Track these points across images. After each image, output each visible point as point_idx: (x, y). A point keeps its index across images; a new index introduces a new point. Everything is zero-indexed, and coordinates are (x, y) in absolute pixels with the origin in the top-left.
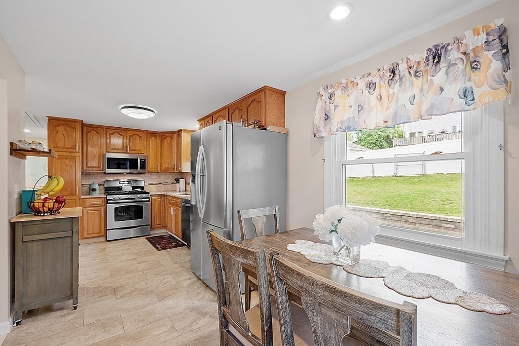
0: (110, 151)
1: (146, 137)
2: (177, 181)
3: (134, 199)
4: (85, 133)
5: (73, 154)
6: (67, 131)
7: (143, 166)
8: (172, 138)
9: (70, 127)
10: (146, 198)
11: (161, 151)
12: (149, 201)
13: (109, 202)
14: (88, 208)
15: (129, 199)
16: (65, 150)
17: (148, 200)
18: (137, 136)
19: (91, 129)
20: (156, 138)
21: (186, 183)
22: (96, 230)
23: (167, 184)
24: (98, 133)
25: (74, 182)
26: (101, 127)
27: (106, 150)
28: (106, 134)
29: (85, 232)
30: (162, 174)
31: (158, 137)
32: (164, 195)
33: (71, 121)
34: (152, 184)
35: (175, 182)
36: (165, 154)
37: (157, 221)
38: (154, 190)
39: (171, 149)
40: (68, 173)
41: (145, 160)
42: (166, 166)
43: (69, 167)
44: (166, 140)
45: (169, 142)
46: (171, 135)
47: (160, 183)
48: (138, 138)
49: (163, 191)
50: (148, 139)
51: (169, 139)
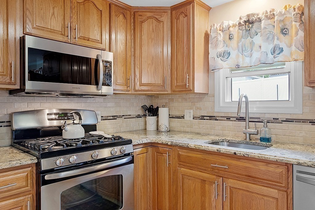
8: (159, 21)
13: (47, 177)
20: (125, 17)
32: (152, 145)
34: (107, 118)
41: (111, 63)
44: (145, 25)
45: (153, 29)
46: (157, 15)
47: (120, 117)
48: (95, 11)
49: (125, 132)
50: (113, 17)
51: (152, 23)
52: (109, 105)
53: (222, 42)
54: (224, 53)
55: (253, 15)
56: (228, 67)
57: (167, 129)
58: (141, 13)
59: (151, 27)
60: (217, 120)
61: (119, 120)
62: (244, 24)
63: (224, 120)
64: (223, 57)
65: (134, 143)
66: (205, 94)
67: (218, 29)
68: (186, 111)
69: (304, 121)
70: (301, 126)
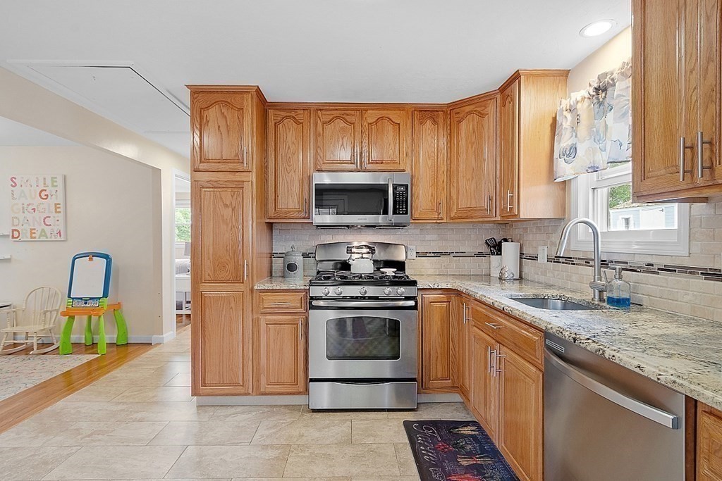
0: (324, 168)
1: (409, 122)
2: (496, 248)
3: (376, 298)
4: (271, 124)
5: (238, 177)
6: (226, 117)
7: (402, 205)
8: (482, 115)
9: (233, 107)
10: (407, 298)
11: (450, 159)
12: (415, 308)
13: (314, 303)
14: (269, 317)
15: (363, 298)
16: (222, 167)
17: (412, 303)
18: (385, 121)
19: (284, 114)
20: (435, 122)
21: (521, 254)
22: (287, 377)
23: (462, 255)
24: (298, 123)
25: (240, 247)
26: (306, 107)
27: (316, 165)
28: (316, 125)
29: (263, 380)
30: (450, 226)
31: (441, 120)
32: (458, 293)
33: (234, 92)
34: (424, 255)
35: (485, 249)
36: (462, 167)
37: (436, 369)
38: (431, 271)
39: (478, 154)
40: (227, 225)
41: (406, 186)
42: (463, 203)
43: (230, 209)
44: (464, 125)
45: (473, 129)
46: (479, 107)
47: (446, 254)
48: (391, 127)
49: (454, 275)
50: (416, 127)
51: (473, 120)
52: (428, 237)
53: (570, 130)
54: (571, 149)
55: (605, 75)
56: (573, 173)
57: (512, 275)
58: (458, 110)
59: (471, 126)
60: (574, 264)
61: (443, 258)
62: (594, 93)
63: (582, 265)
64: (569, 155)
65: (420, 285)
66: (561, 219)
67: (564, 109)
68: (540, 248)
69: (692, 271)
70: (687, 281)
